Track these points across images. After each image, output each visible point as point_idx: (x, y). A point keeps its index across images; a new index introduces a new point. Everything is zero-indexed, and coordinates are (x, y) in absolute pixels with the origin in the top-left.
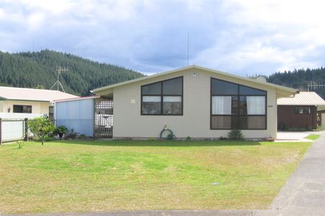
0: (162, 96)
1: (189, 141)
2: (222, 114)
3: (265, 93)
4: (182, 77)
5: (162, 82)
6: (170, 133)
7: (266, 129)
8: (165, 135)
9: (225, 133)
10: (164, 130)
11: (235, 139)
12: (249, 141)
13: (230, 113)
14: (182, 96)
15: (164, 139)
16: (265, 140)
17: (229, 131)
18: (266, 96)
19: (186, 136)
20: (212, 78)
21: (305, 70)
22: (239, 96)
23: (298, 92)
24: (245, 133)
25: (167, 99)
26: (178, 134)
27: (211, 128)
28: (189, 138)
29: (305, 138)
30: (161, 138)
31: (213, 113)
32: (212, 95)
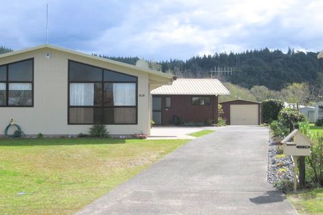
0: (7, 82)
1: (40, 139)
2: (83, 105)
3: (135, 80)
4: (33, 59)
5: (7, 65)
6: (17, 129)
7: (136, 123)
8: (11, 132)
9: (85, 129)
10: (10, 125)
11: (98, 136)
12: (115, 138)
13: (93, 105)
14: (32, 83)
15: (10, 136)
16: (134, 137)
17: (91, 126)
18: (136, 82)
19: (37, 133)
20: (69, 61)
21: (228, 53)
22: (103, 82)
23: (175, 78)
24: (111, 129)
25: (14, 87)
26: (28, 130)
27: (69, 123)
28: (40, 136)
29: (191, 135)
30: (7, 135)
31: (71, 104)
32: (70, 82)
